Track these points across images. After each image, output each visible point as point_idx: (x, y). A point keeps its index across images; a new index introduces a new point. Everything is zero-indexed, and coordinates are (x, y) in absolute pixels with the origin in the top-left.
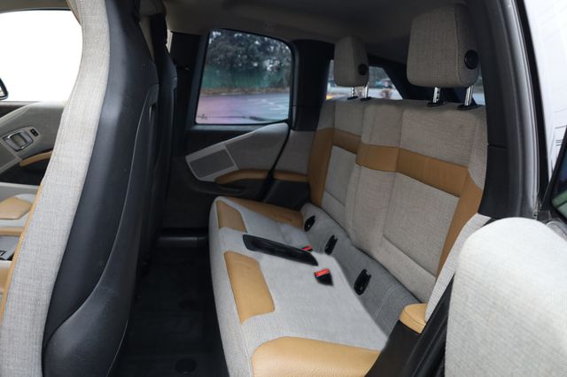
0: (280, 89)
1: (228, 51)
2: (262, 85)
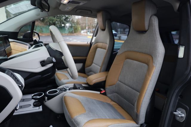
0: (72, 34)
1: (53, 20)
2: (65, 33)
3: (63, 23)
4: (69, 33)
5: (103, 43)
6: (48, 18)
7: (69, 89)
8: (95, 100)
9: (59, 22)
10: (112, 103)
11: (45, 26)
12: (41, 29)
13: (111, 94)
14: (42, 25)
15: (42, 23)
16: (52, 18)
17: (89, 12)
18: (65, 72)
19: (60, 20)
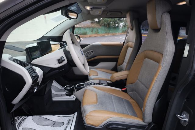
2: (119, 32)
3: (117, 23)
4: (122, 32)
5: (132, 42)
6: (103, 20)
7: (94, 84)
8: (114, 95)
9: (113, 23)
10: (131, 101)
11: (100, 28)
12: (97, 30)
13: (131, 92)
14: (98, 27)
15: (98, 25)
16: (107, 19)
17: (119, 14)
18: (98, 69)
19: (114, 21)
